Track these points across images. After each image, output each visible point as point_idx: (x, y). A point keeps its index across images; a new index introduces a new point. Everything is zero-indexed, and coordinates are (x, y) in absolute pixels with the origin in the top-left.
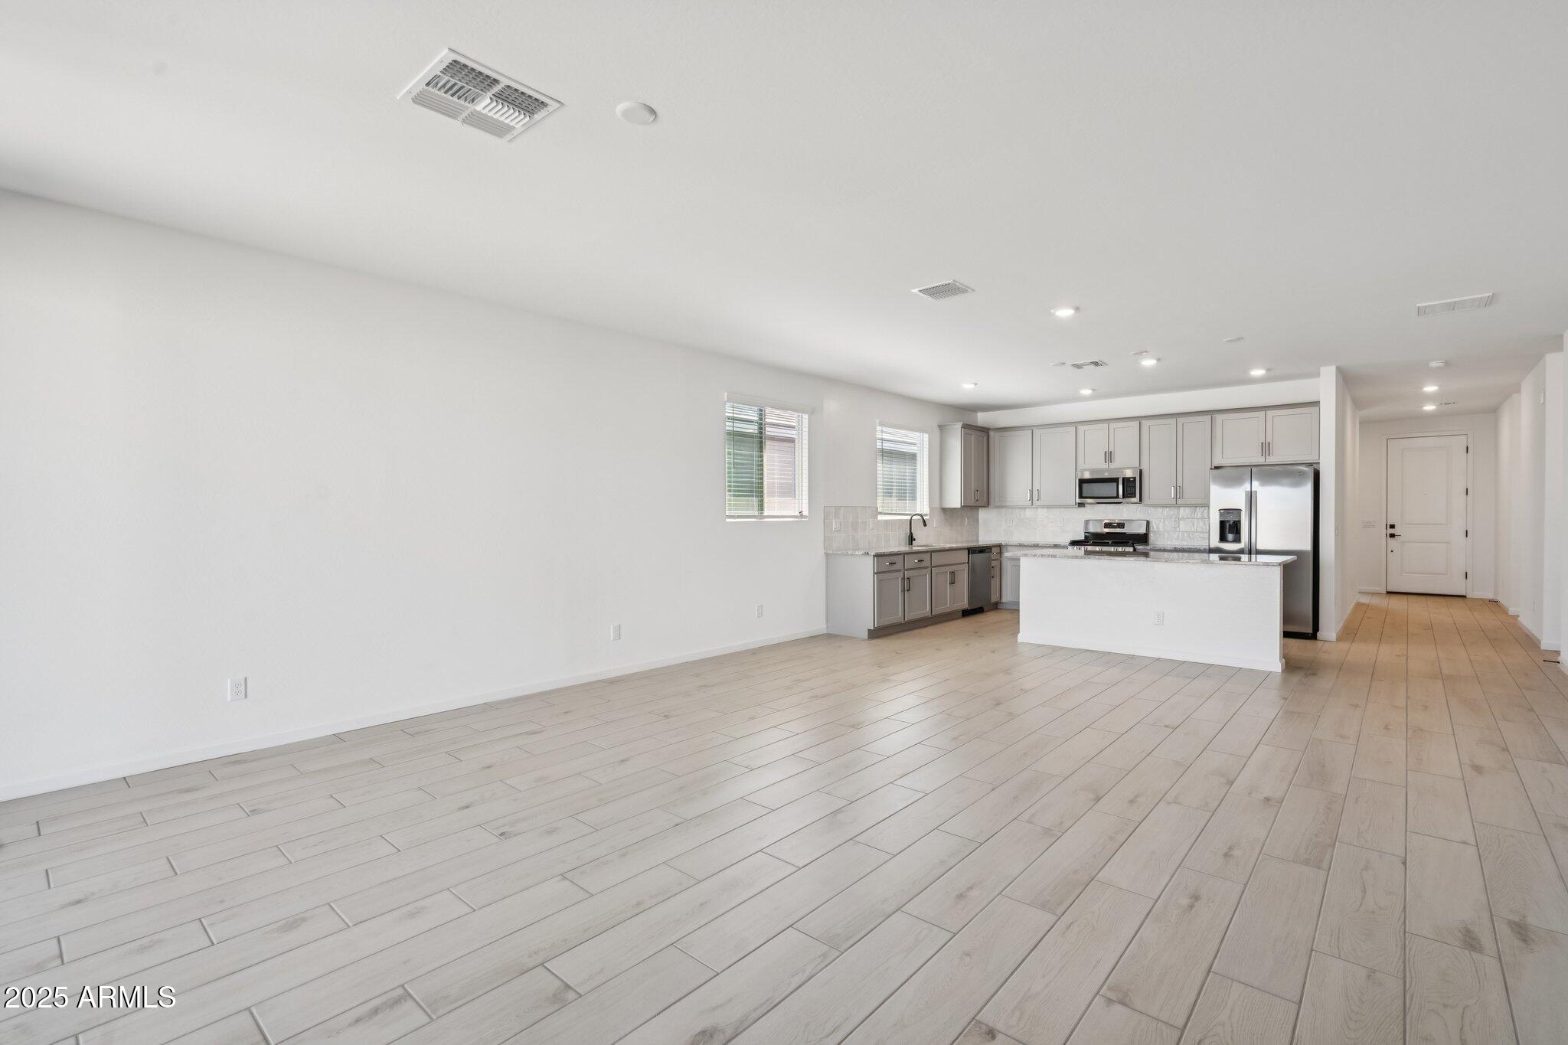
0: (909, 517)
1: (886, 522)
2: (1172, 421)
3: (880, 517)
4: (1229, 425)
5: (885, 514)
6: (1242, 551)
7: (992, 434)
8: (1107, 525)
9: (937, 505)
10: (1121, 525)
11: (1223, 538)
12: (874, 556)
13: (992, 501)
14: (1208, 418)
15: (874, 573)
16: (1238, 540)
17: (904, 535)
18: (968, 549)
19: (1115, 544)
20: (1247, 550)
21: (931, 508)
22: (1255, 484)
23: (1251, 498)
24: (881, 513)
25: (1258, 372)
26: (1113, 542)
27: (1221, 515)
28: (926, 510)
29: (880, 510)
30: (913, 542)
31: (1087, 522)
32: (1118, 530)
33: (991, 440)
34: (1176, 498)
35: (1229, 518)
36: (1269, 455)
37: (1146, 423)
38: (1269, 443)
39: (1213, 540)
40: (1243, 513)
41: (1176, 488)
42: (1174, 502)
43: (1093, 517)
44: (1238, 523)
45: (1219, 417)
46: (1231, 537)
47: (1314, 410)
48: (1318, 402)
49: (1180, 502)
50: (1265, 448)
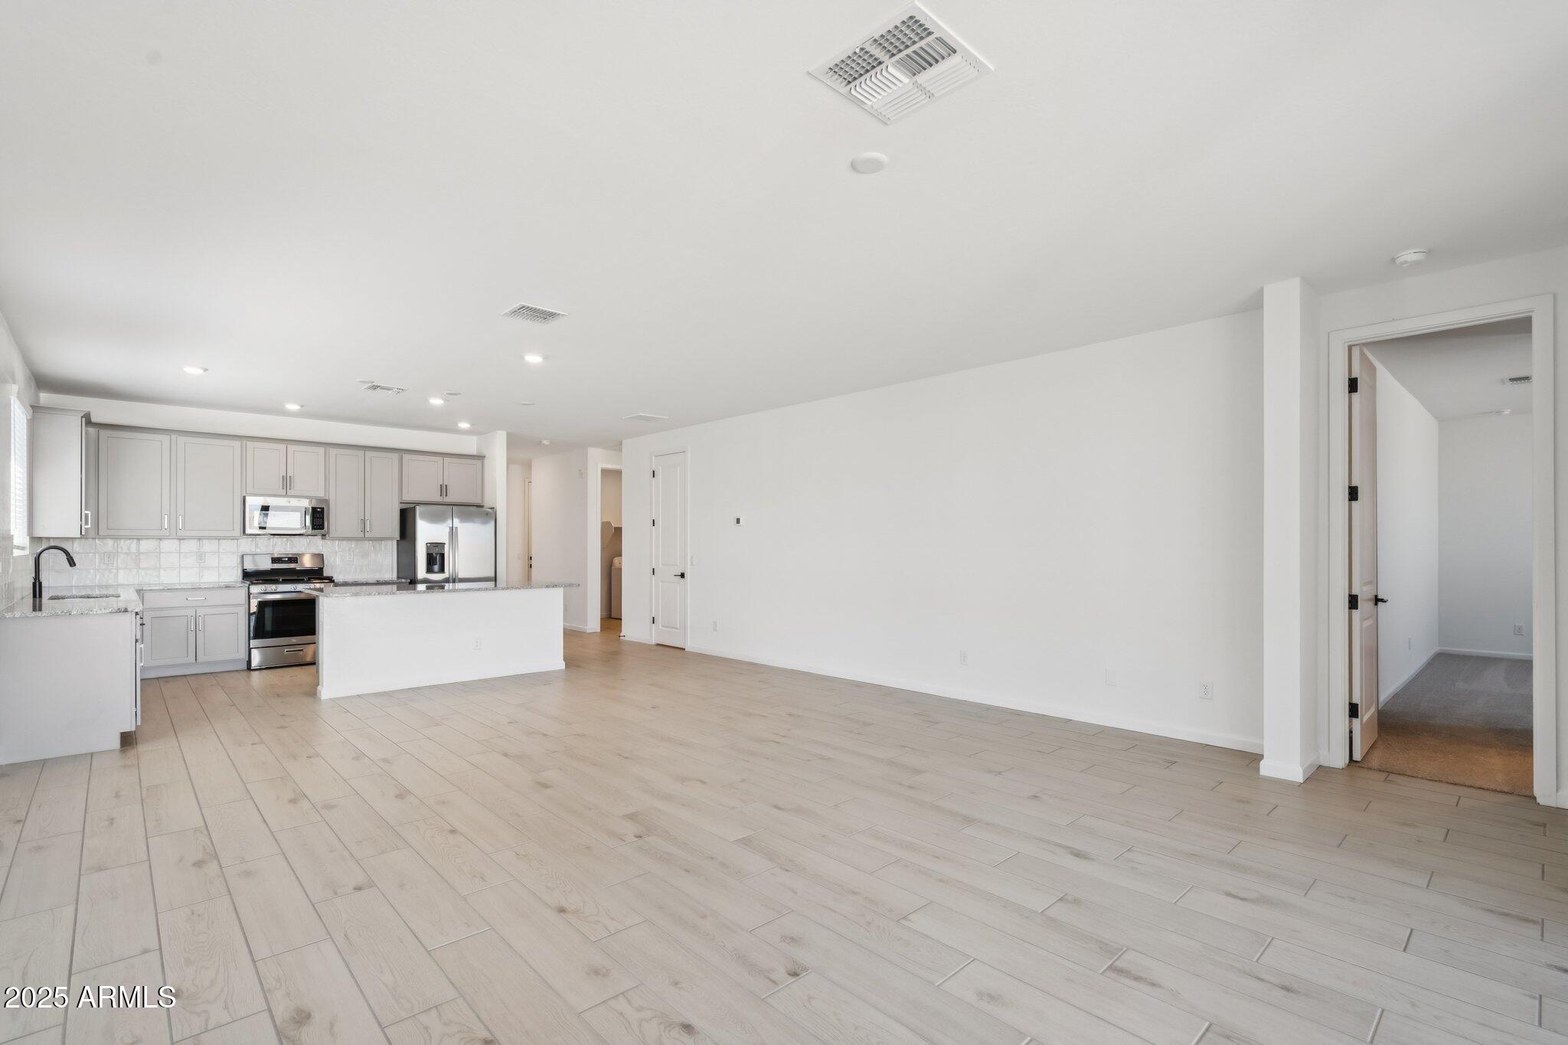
2: (361, 453)
4: (411, 463)
6: (447, 580)
8: (275, 560)
10: (293, 559)
11: (429, 570)
14: (395, 456)
16: (442, 570)
19: (285, 581)
20: (451, 580)
22: (456, 521)
23: (453, 532)
25: (464, 425)
26: (283, 580)
27: (428, 548)
31: (245, 557)
32: (292, 566)
34: (364, 531)
35: (434, 551)
36: (446, 496)
37: (333, 451)
38: (446, 486)
39: (421, 572)
40: (446, 547)
41: (364, 521)
42: (362, 535)
43: (253, 550)
44: (442, 556)
45: (406, 457)
46: (436, 568)
47: (479, 462)
48: (485, 457)
49: (367, 535)
50: (444, 490)
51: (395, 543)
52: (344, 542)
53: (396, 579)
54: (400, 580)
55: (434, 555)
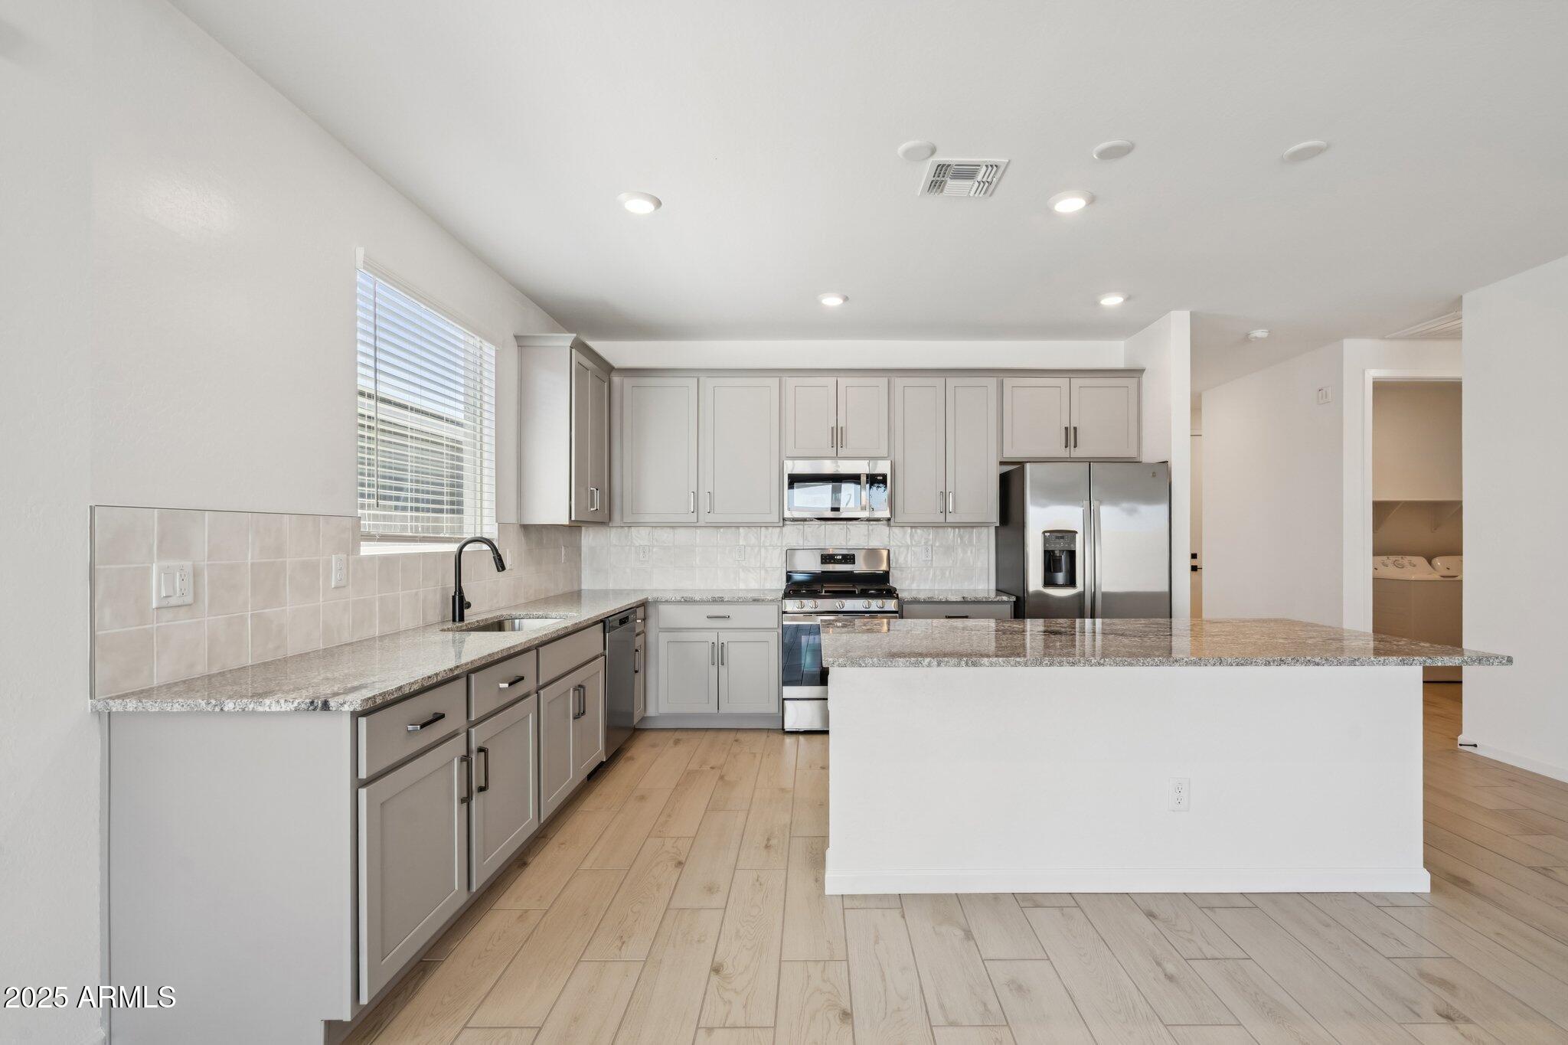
0: (454, 548)
1: (387, 560)
2: (939, 382)
3: (367, 549)
4: (1019, 392)
5: (385, 538)
7: (616, 379)
8: (827, 559)
9: (512, 518)
10: (849, 559)
11: (1049, 580)
12: (356, 716)
13: (616, 516)
14: (991, 382)
15: (358, 784)
16: (1071, 582)
17: (438, 597)
18: (602, 621)
21: (502, 526)
23: (1090, 514)
24: (370, 537)
27: (1046, 541)
28: (490, 531)
29: (366, 525)
30: (466, 612)
31: (790, 552)
32: (848, 568)
33: (616, 396)
34: (945, 511)
35: (1058, 546)
36: (1075, 446)
37: (899, 382)
38: (1075, 429)
39: (1035, 581)
40: (1079, 538)
41: (944, 495)
42: (941, 518)
43: (801, 543)
44: (1072, 554)
45: (1009, 382)
46: (1060, 577)
47: (1131, 382)
48: (1142, 371)
49: (950, 518)
50: (1071, 436)
51: (992, 531)
52: (919, 531)
53: (992, 595)
54: (998, 598)
55: (1057, 553)
